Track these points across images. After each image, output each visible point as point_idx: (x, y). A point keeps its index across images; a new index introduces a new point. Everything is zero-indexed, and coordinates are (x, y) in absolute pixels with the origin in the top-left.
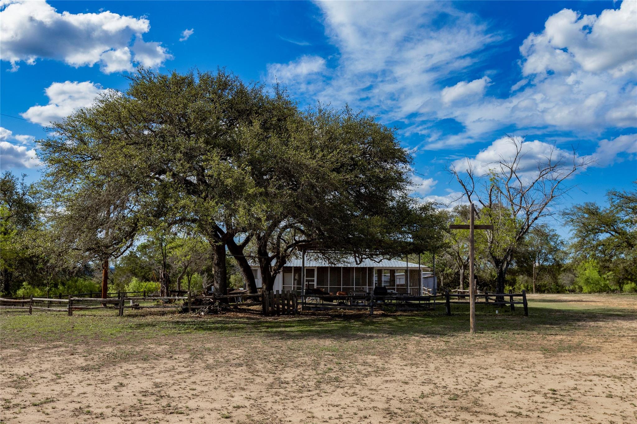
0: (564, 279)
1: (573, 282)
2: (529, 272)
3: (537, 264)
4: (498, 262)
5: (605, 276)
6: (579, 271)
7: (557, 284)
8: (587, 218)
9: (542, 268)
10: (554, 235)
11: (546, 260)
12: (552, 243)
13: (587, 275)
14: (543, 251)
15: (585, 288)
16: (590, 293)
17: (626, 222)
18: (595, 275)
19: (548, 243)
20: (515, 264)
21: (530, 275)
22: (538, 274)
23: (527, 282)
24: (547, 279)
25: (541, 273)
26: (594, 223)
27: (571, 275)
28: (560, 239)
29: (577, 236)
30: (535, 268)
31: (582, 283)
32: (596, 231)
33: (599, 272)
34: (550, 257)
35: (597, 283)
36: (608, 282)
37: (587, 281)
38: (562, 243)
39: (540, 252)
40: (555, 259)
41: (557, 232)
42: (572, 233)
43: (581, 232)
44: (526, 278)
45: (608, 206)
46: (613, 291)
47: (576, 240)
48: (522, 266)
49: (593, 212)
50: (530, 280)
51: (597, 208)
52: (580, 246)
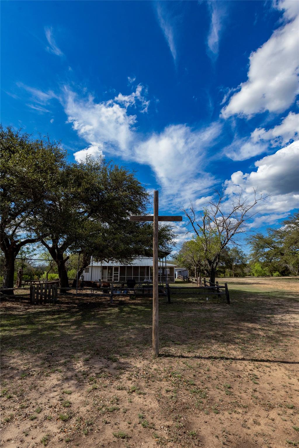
0: (246, 270)
1: (249, 272)
2: (230, 267)
3: (234, 264)
4: (210, 262)
5: (265, 269)
6: (252, 267)
7: (243, 273)
8: (258, 241)
9: (236, 266)
10: (241, 251)
11: (238, 262)
12: (240, 255)
13: (256, 268)
14: (237, 258)
15: (255, 274)
16: (258, 277)
17: (277, 243)
18: (260, 269)
19: (238, 255)
20: (224, 264)
21: (231, 269)
22: (235, 268)
23: (230, 272)
24: (239, 271)
25: (236, 268)
26: (262, 243)
27: (248, 269)
28: (243, 253)
29: (253, 250)
30: (234, 266)
31: (254, 272)
32: (263, 247)
33: (262, 267)
34: (240, 261)
35: (260, 272)
36: (266, 272)
37: (256, 271)
38: (245, 255)
39: (235, 258)
40: (242, 262)
41: (242, 250)
42: (251, 248)
43: (256, 248)
44: (230, 270)
45: (268, 236)
46: (269, 276)
47: (253, 252)
48: (227, 265)
49: (261, 238)
50: (231, 271)
51: (263, 236)
52: (255, 255)
